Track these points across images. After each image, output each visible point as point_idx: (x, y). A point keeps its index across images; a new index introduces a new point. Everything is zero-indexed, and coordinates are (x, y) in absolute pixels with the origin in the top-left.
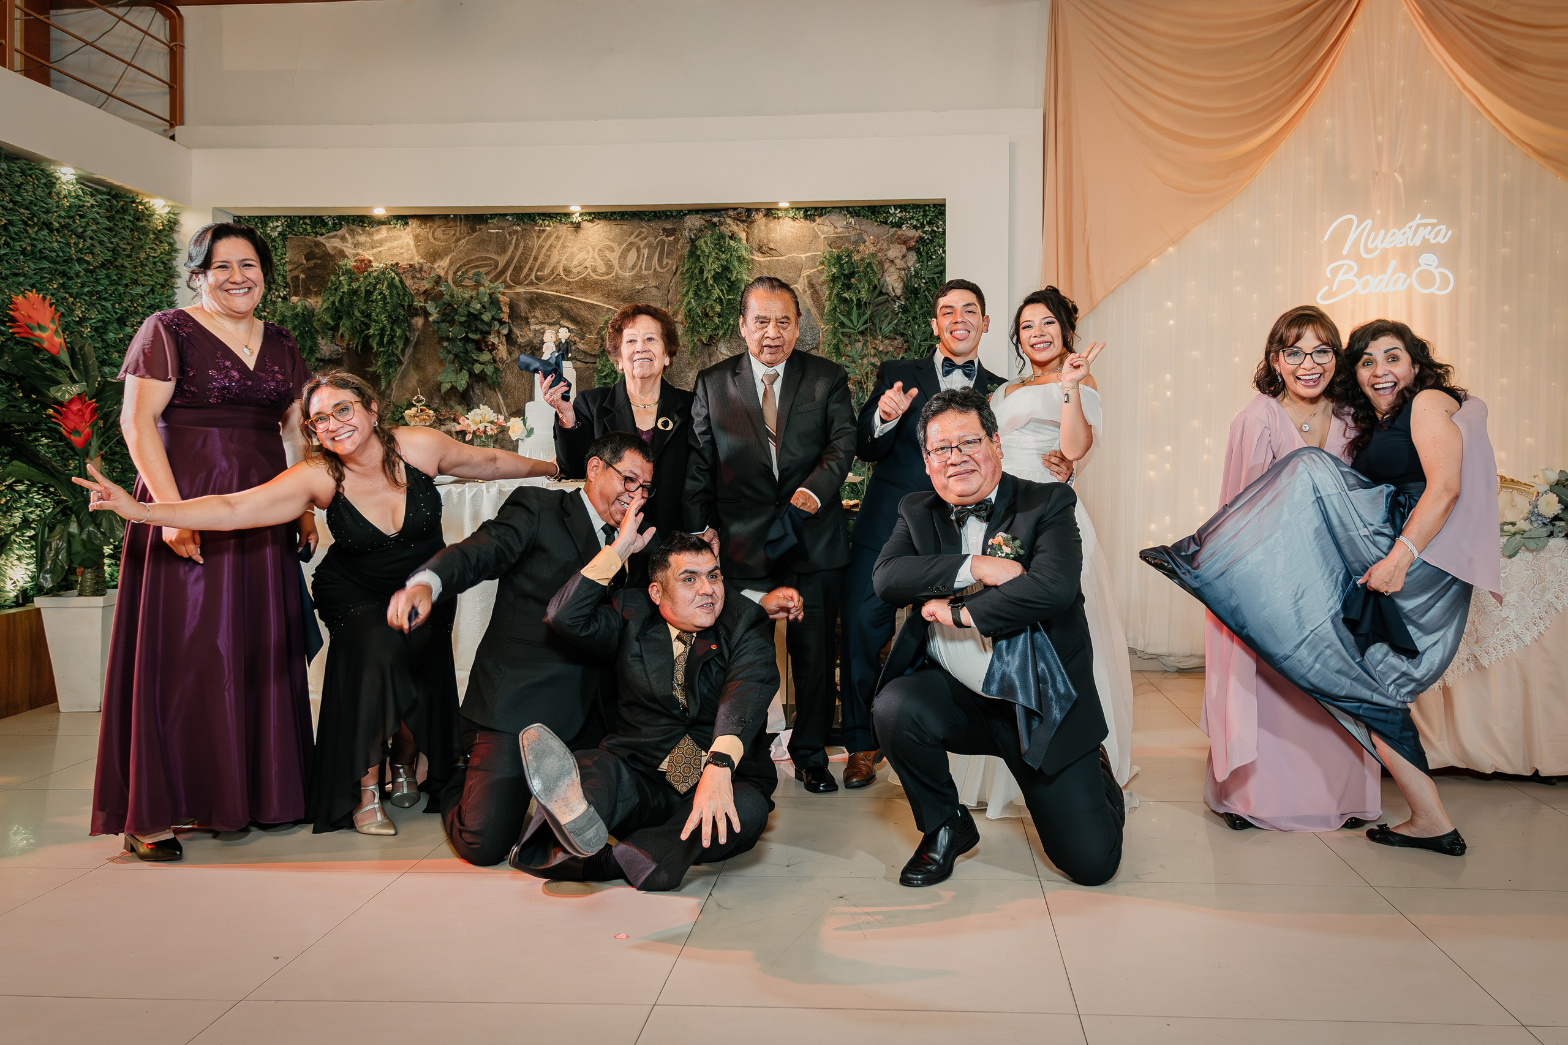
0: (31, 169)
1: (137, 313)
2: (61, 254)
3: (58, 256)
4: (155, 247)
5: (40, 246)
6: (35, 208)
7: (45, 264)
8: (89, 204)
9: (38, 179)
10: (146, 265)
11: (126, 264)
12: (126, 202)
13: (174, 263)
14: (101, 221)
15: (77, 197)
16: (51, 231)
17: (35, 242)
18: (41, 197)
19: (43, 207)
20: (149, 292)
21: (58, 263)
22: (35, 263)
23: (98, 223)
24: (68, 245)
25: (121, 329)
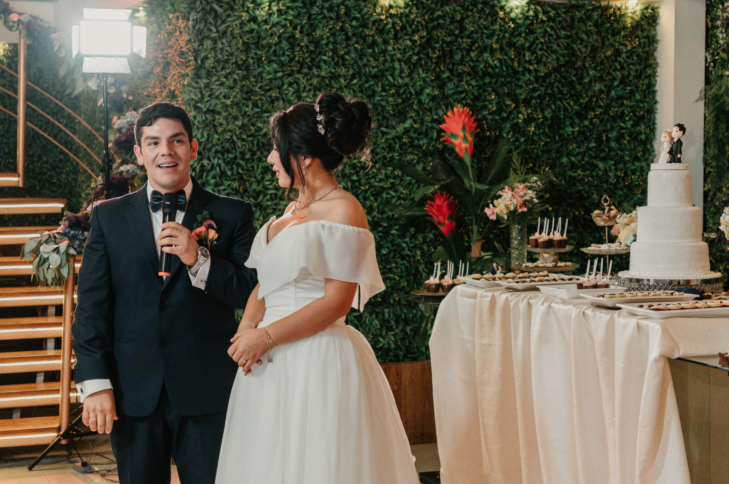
0: (472, 5)
1: (600, 107)
2: (505, 69)
3: (503, 71)
4: (627, 43)
5: (482, 66)
6: (475, 36)
7: (487, 80)
8: (539, 20)
9: (480, 12)
10: (616, 61)
11: (587, 65)
12: (588, 10)
13: (656, 54)
14: (553, 33)
15: (527, 18)
16: (492, 51)
17: (477, 64)
18: (483, 26)
19: (486, 34)
20: (618, 86)
21: (503, 76)
22: (477, 81)
23: (551, 35)
24: (512, 60)
25: (581, 121)
